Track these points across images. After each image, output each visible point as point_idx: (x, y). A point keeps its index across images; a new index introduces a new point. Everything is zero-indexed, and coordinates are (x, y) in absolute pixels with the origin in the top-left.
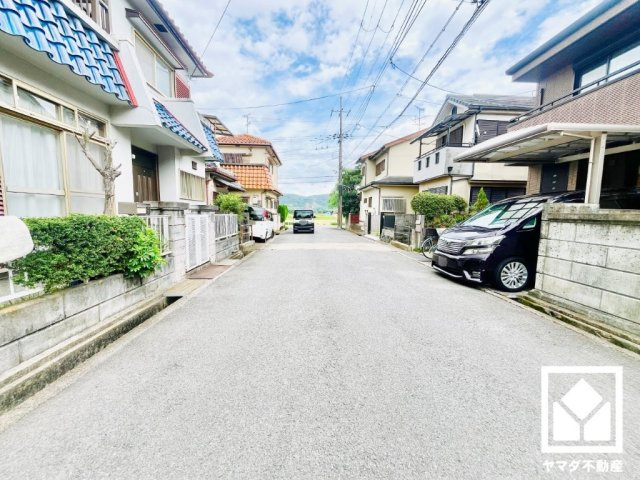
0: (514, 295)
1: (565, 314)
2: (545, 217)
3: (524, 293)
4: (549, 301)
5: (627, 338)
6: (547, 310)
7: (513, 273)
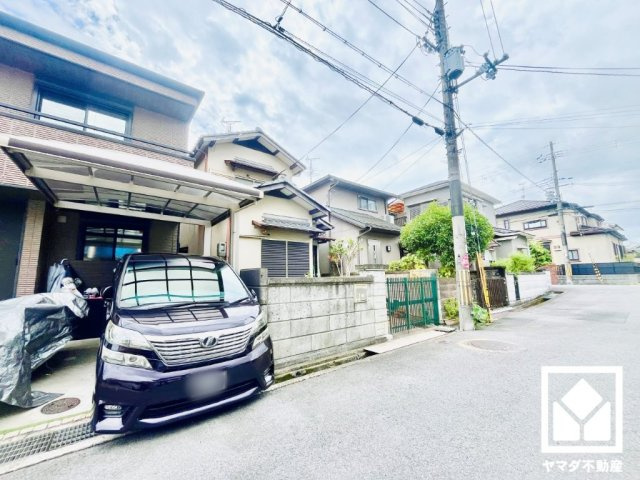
1: (306, 366)
5: (337, 358)
6: (294, 373)
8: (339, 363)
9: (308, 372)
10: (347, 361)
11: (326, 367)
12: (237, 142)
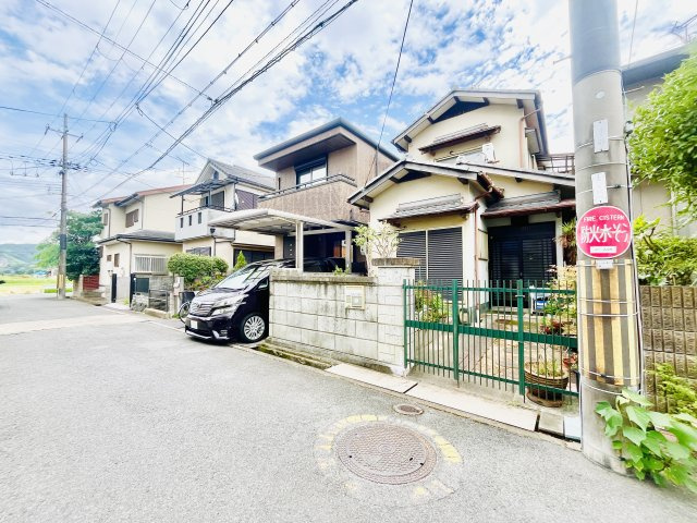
0: (254, 345)
2: (271, 279)
3: (263, 342)
4: (276, 343)
5: (310, 358)
6: (275, 351)
7: (253, 327)
8: (308, 364)
9: (284, 356)
10: (316, 366)
11: (297, 360)
12: (433, 122)
